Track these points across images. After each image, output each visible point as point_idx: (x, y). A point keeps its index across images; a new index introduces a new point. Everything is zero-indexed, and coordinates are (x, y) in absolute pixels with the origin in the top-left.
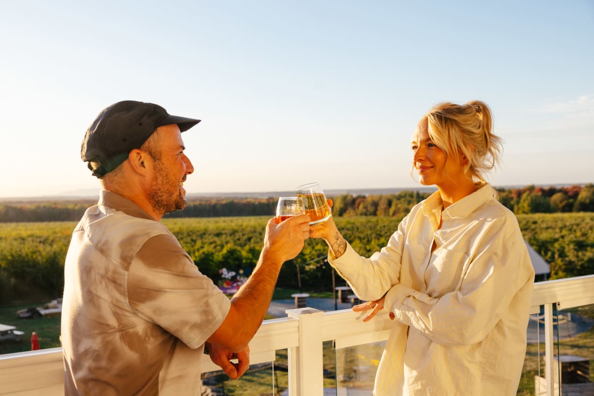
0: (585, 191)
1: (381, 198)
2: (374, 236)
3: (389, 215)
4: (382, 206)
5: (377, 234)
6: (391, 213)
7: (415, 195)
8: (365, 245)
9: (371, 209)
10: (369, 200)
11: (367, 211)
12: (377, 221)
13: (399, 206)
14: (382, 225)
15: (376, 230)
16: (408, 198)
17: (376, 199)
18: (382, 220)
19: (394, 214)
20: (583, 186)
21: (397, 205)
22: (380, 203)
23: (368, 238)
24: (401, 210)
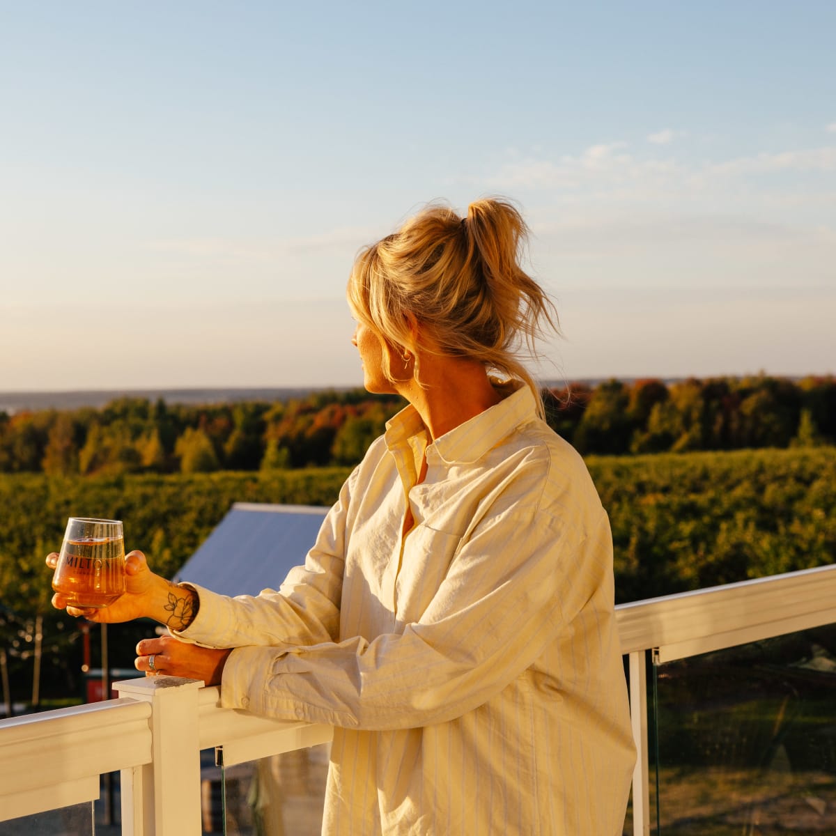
0: (599, 399)
1: (53, 419)
2: (39, 530)
3: (77, 470)
4: (57, 443)
5: (49, 526)
6: (84, 464)
7: (152, 412)
8: (16, 557)
9: (24, 452)
10: (19, 425)
11: (13, 457)
12: (45, 487)
13: (107, 442)
14: (62, 498)
15: (42, 514)
16: (134, 420)
17: (39, 423)
18: (57, 483)
19: (93, 466)
20: (594, 387)
21: (100, 439)
22: (51, 434)
23: (22, 538)
24: (114, 453)
